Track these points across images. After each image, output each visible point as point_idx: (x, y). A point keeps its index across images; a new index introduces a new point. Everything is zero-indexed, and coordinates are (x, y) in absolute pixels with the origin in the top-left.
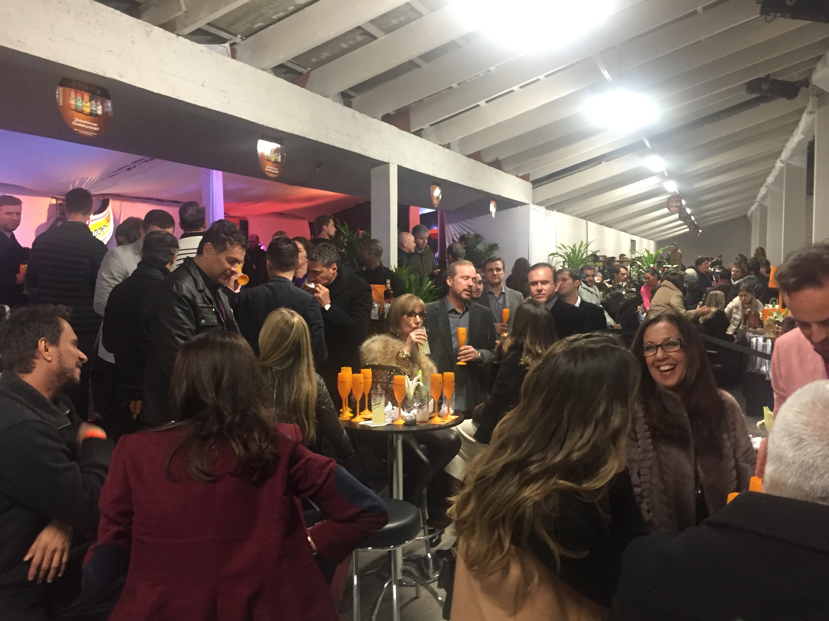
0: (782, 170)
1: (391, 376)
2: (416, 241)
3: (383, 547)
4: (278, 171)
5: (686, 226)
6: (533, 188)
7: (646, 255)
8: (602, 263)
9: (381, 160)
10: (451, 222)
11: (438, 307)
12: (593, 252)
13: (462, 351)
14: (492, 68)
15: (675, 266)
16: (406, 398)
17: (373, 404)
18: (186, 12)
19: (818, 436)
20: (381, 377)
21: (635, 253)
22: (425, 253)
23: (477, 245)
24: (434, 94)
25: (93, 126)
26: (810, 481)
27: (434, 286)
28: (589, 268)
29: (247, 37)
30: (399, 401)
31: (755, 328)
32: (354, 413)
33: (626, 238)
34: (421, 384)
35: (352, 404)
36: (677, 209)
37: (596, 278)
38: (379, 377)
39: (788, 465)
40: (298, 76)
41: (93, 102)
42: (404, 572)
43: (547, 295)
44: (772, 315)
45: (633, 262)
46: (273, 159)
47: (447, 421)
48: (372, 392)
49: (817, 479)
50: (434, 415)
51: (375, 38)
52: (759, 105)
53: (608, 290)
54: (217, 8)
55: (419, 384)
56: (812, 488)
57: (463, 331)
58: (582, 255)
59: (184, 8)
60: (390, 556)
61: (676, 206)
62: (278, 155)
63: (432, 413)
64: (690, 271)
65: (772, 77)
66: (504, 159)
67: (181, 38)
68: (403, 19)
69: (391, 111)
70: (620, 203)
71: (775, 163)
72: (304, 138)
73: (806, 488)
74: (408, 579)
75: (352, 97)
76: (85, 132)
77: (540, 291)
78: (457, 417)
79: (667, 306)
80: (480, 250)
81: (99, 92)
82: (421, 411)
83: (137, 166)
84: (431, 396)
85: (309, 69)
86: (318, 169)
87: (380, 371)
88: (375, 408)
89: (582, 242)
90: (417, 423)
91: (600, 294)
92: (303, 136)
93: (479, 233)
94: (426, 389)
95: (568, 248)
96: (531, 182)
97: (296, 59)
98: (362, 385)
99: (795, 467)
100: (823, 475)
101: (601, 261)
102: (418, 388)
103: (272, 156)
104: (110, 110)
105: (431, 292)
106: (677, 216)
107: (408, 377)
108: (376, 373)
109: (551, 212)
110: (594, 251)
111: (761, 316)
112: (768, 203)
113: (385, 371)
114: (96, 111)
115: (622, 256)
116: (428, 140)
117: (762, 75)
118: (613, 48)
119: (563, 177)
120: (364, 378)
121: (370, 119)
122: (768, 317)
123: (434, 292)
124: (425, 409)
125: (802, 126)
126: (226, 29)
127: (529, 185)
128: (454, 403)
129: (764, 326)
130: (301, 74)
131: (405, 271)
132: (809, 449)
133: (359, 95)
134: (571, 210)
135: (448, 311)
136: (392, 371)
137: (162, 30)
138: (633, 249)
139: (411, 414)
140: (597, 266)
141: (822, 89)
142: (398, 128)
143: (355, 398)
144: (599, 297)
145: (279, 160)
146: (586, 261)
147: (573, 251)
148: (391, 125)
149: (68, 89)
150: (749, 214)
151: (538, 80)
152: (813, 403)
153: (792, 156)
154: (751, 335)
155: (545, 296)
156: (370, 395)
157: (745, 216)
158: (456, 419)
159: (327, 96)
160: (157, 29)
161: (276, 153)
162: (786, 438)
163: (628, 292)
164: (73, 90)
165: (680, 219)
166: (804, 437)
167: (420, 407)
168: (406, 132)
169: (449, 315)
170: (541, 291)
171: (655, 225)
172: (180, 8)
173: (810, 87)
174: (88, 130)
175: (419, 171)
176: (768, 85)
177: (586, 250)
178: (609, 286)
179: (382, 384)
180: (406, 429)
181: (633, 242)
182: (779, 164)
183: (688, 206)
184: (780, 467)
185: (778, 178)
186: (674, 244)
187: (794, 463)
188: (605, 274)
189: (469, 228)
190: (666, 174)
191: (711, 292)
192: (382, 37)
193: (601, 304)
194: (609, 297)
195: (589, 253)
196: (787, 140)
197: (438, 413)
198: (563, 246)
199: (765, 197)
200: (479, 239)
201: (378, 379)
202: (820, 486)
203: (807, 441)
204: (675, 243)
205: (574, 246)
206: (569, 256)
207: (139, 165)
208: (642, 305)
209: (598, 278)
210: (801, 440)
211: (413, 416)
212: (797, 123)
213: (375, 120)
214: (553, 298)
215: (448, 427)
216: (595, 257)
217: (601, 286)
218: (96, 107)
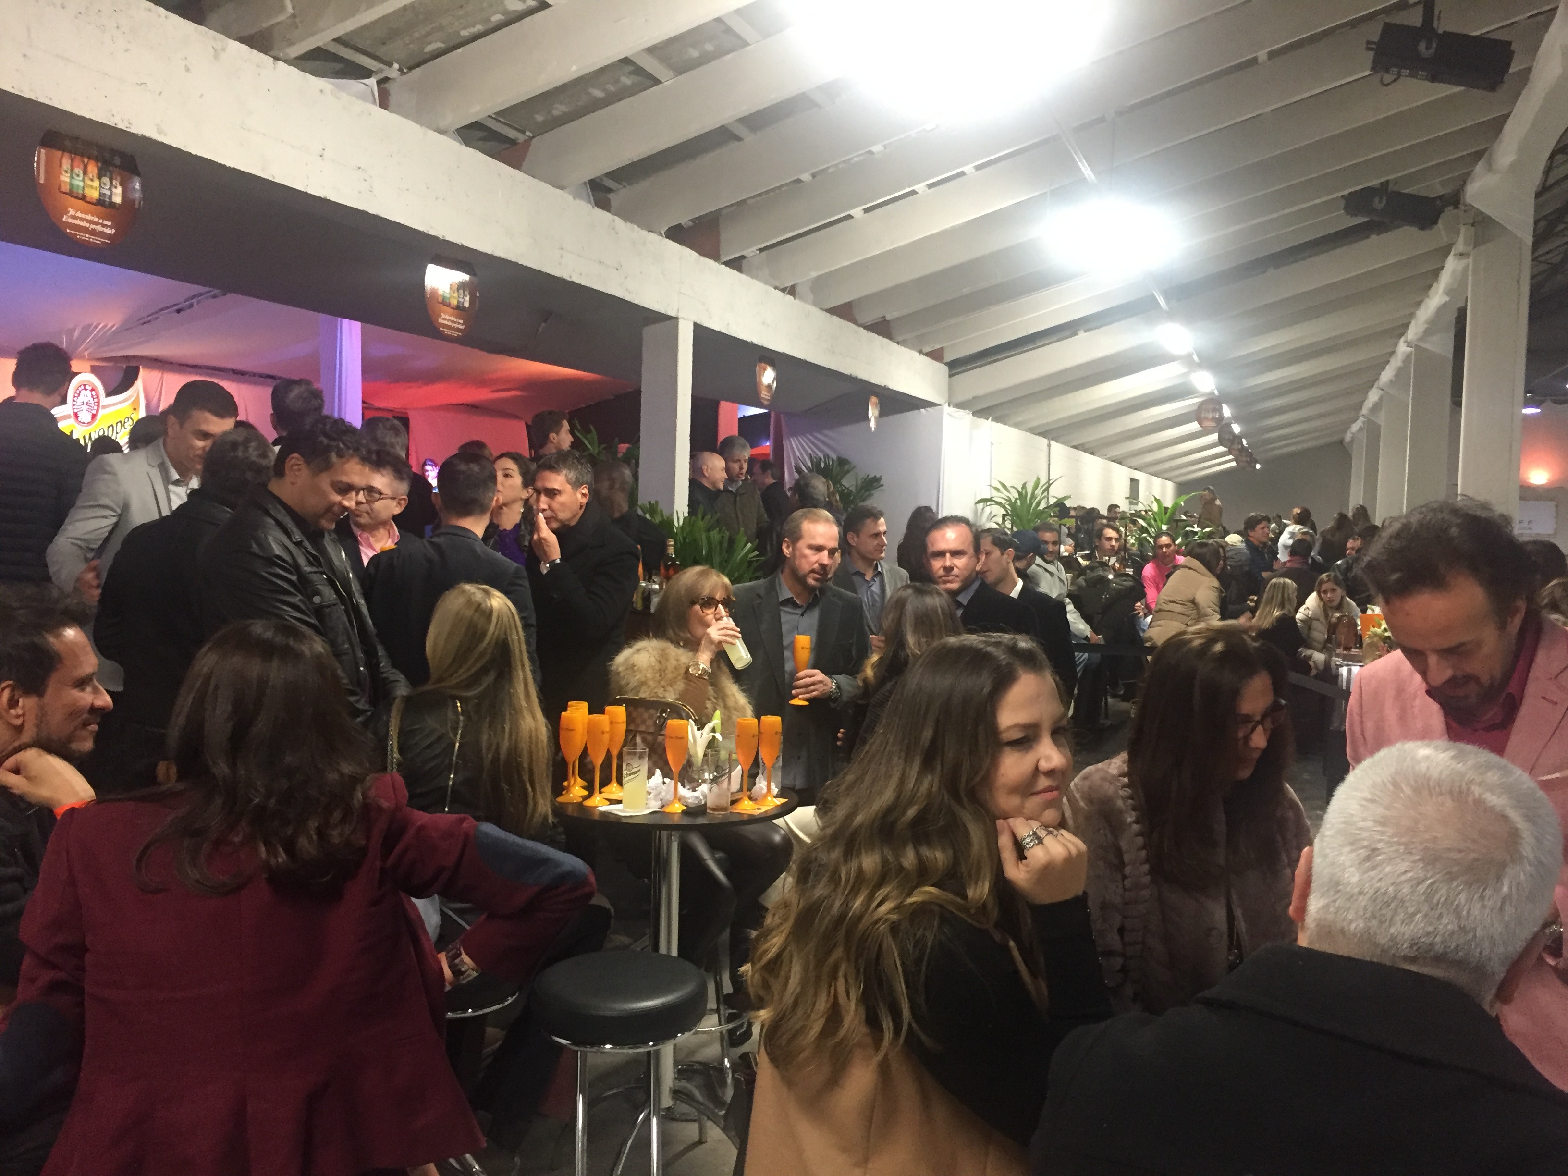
0: (1408, 357)
1: (662, 720)
2: (727, 470)
3: (634, 1044)
4: (462, 324)
5: (1231, 457)
6: (950, 376)
7: (1155, 507)
8: (1074, 520)
9: (663, 311)
10: (794, 434)
11: (762, 592)
12: (1059, 500)
13: (802, 678)
14: (877, 148)
15: (1207, 530)
16: (689, 764)
17: (625, 772)
18: (293, 16)
19: (1405, 844)
20: (644, 722)
21: (1137, 504)
22: (741, 492)
23: (842, 478)
24: (767, 192)
25: (104, 226)
26: (1390, 926)
27: (757, 553)
28: (1049, 528)
29: (411, 68)
30: (675, 769)
31: (1347, 649)
32: (590, 789)
33: (1121, 475)
34: (718, 736)
35: (586, 772)
36: (1214, 424)
37: (1062, 548)
38: (638, 721)
39: (1350, 898)
40: (508, 145)
41: (106, 180)
42: (676, 1093)
43: (962, 578)
44: (1379, 626)
45: (1132, 519)
46: (454, 302)
47: (764, 809)
48: (624, 749)
49: (1402, 924)
50: (740, 795)
51: (657, 82)
52: (1368, 237)
53: (1081, 571)
54: (353, 12)
55: (714, 737)
56: (1393, 938)
57: (804, 642)
58: (1038, 504)
59: (290, 9)
60: (650, 1061)
61: (1214, 419)
62: (464, 295)
63: (738, 791)
64: (1234, 539)
65: (1391, 187)
66: (898, 319)
67: (281, 64)
68: (709, 47)
69: (684, 220)
70: (1110, 410)
71: (1396, 345)
72: (516, 264)
73: (1383, 940)
74: (684, 1108)
75: (610, 190)
76: (87, 237)
77: (948, 570)
78: (784, 800)
79: (1189, 604)
80: (848, 489)
81: (117, 160)
82: (715, 788)
83: (195, 304)
84: (737, 760)
85: (528, 133)
86: (543, 324)
87: (641, 710)
88: (628, 781)
89: (1038, 480)
90: (708, 811)
91: (1067, 577)
92: (514, 260)
93: (845, 456)
94: (728, 747)
95: (1012, 490)
96: (946, 364)
97: (506, 114)
98: (606, 737)
99: (1363, 901)
100: (1414, 914)
101: (1072, 517)
102: (711, 744)
103: (451, 297)
104: (138, 195)
105: (750, 563)
106: (1214, 437)
107: (693, 723)
108: (635, 714)
109: (982, 421)
110: (1060, 496)
111: (1359, 628)
112: (1381, 419)
113: (652, 711)
114: (110, 197)
115: (1112, 508)
116: (752, 277)
117: (1375, 182)
118: (1102, 120)
119: (1006, 358)
120: (612, 723)
121: (644, 233)
122: (1372, 629)
123: (755, 564)
124: (725, 785)
125: (1445, 278)
126: (369, 50)
127: (945, 369)
128: (780, 774)
129: (1364, 645)
130: (513, 142)
131: (701, 524)
132: (1387, 869)
133: (625, 187)
134: (1019, 419)
135: (781, 599)
136: (665, 712)
137: (244, 48)
138: (1134, 496)
139: (696, 794)
140: (1065, 525)
141: (1482, 213)
142: (697, 252)
143: (591, 762)
144: (1066, 582)
145: (467, 305)
146: (1045, 515)
147: (1022, 496)
148: (684, 247)
149: (59, 153)
150: (1348, 437)
151: (962, 174)
152: (1395, 784)
153: (1428, 333)
154: (1339, 661)
155: (957, 579)
156: (620, 756)
157: (1341, 442)
158: (783, 804)
159: (562, 188)
160: (236, 48)
161: (461, 291)
162: (1347, 849)
163: (1119, 574)
164: (66, 155)
165: (1221, 442)
166: (1380, 845)
167: (714, 781)
168: (712, 262)
169: (781, 608)
170: (951, 569)
171: (1173, 453)
172: (282, 8)
173: (1462, 207)
174: (93, 232)
175: (736, 336)
176: (1384, 202)
177: (1046, 493)
178: (1084, 563)
179: (645, 735)
180: (686, 821)
181: (1134, 483)
182: (1402, 348)
183: (1236, 419)
184: (1335, 901)
185: (1400, 373)
186: (1208, 489)
187: (1361, 893)
188: (1080, 541)
189: (828, 446)
190: (1195, 358)
191: (1274, 580)
192: (669, 81)
193: (1068, 596)
194: (1084, 584)
195: (1052, 501)
196: (1419, 304)
197: (749, 793)
198: (1004, 486)
199: (1376, 407)
200: (846, 467)
201: (638, 726)
202: (1406, 936)
203: (1384, 853)
204: (1211, 487)
205: (1024, 486)
206: (1013, 504)
207: (199, 302)
208: (1143, 601)
209: (1068, 547)
210: (1374, 851)
211: (701, 797)
212: (1436, 273)
213: (653, 237)
214: (973, 582)
215: (767, 818)
216: (1061, 510)
217: (1069, 563)
218: (110, 189)
